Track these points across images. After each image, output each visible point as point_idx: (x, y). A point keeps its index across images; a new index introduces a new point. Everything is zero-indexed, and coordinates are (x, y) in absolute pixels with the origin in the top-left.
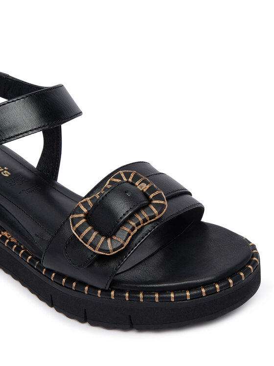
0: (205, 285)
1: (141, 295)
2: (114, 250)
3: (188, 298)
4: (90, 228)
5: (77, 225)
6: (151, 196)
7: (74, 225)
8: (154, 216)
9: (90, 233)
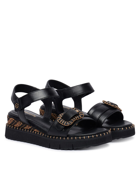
0: (93, 135)
1: (76, 138)
2: (69, 124)
3: (89, 138)
4: (64, 121)
5: (59, 119)
6: (79, 113)
7: (58, 120)
8: (80, 118)
9: (62, 121)
